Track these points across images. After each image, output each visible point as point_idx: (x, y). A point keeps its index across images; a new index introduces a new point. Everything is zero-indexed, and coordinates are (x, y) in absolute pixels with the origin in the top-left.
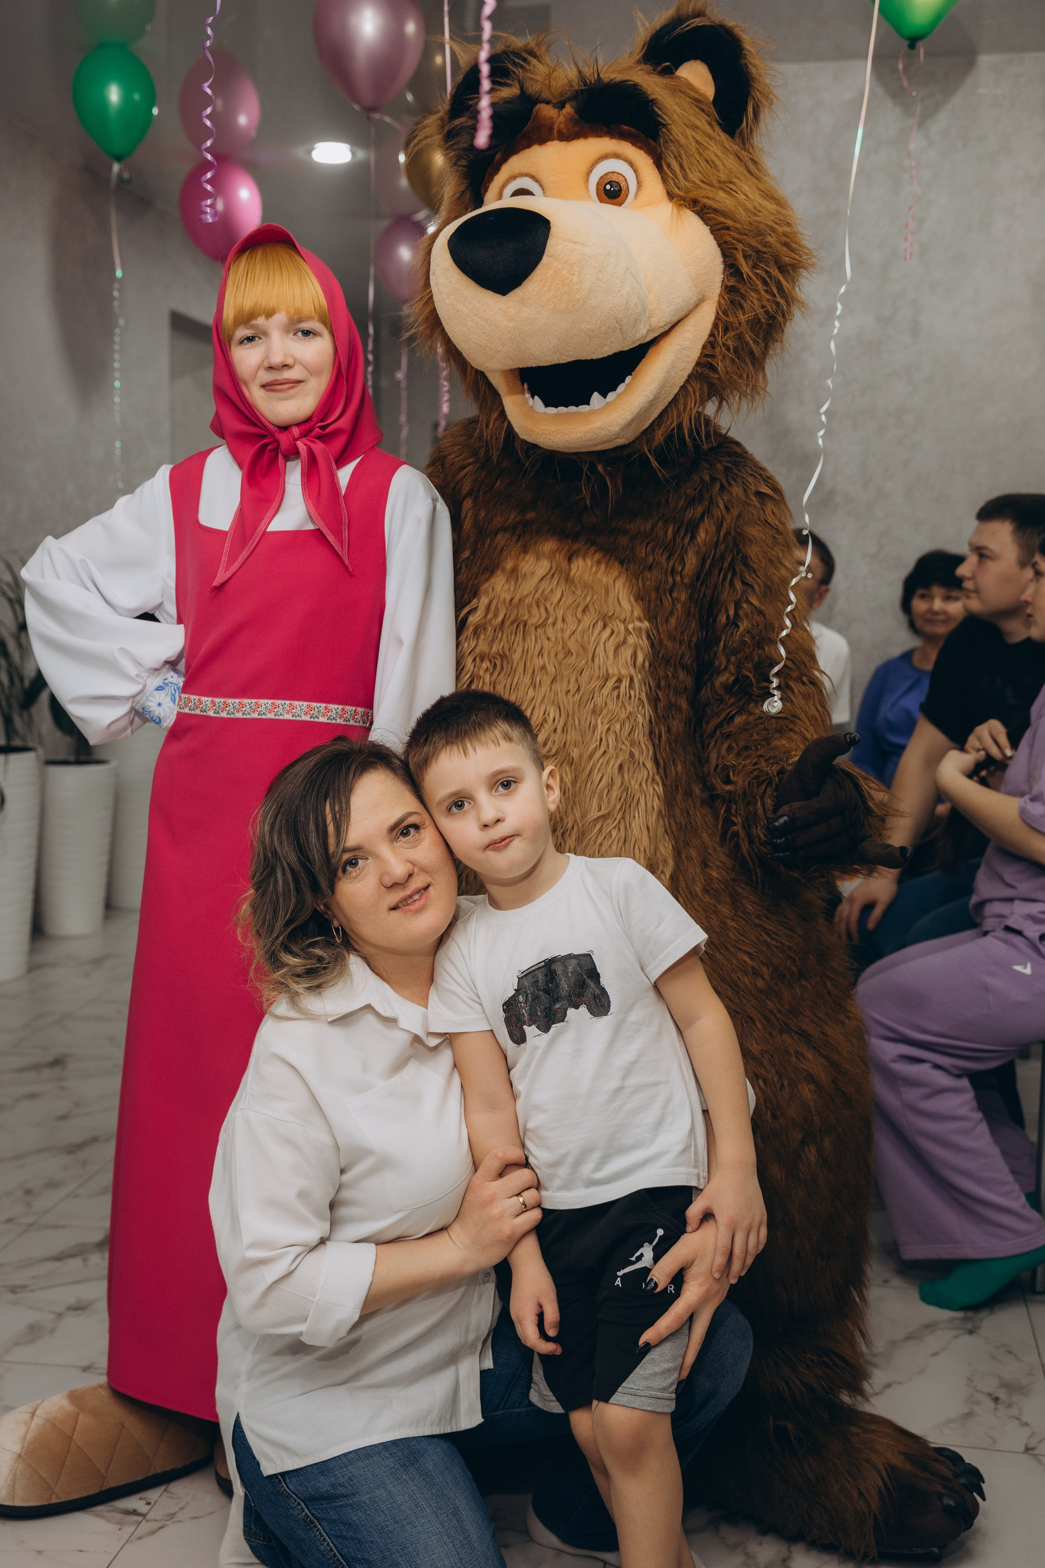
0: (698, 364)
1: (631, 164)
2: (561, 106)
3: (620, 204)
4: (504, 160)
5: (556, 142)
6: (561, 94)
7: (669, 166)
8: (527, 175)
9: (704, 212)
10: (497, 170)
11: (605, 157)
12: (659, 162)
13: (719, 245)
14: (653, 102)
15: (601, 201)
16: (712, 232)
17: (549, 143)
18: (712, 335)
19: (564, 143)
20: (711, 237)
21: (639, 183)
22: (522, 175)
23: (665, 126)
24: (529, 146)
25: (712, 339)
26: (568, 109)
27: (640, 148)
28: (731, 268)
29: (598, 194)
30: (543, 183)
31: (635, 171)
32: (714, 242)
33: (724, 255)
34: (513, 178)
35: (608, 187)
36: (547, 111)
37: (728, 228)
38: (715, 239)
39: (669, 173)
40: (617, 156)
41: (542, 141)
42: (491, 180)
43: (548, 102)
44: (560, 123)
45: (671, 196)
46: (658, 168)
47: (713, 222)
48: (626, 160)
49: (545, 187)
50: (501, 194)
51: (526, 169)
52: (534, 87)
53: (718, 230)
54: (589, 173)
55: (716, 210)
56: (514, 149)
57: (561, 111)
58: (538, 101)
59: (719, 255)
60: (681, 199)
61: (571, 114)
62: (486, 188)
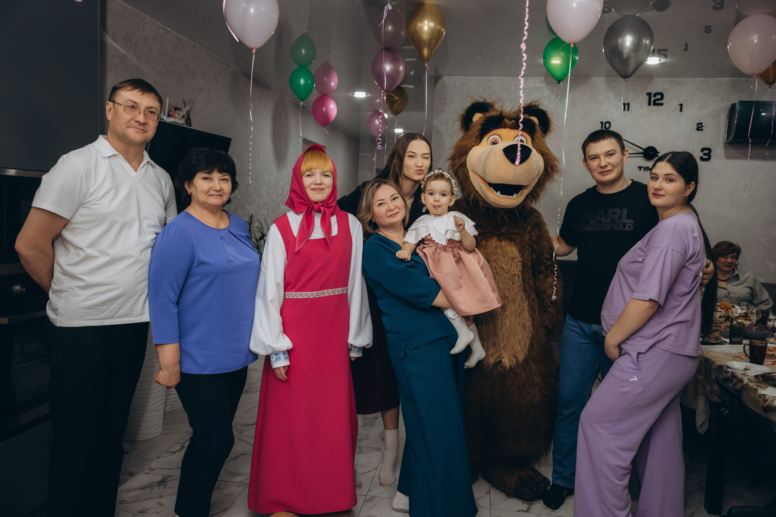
0: (532, 191)
1: (526, 139)
2: (510, 120)
4: (493, 130)
5: (508, 129)
6: (511, 118)
7: (535, 141)
10: (490, 132)
11: (519, 135)
12: (533, 139)
13: (544, 163)
17: (507, 129)
18: (536, 184)
19: (510, 130)
20: (543, 161)
23: (537, 131)
24: (501, 128)
25: (536, 185)
26: (513, 121)
27: (529, 135)
28: (546, 169)
30: (502, 138)
31: (526, 140)
32: (543, 162)
33: (545, 166)
34: (493, 135)
36: (507, 121)
37: (547, 159)
39: (535, 142)
40: (523, 136)
41: (505, 128)
42: (487, 134)
43: (507, 118)
44: (510, 125)
46: (532, 141)
47: (545, 157)
48: (525, 137)
49: (502, 139)
50: (489, 138)
51: (497, 134)
52: (504, 114)
53: (546, 159)
54: (515, 138)
55: (546, 154)
56: (497, 128)
57: (511, 122)
58: (505, 118)
59: (544, 165)
60: (538, 150)
61: (513, 123)
62: (485, 136)
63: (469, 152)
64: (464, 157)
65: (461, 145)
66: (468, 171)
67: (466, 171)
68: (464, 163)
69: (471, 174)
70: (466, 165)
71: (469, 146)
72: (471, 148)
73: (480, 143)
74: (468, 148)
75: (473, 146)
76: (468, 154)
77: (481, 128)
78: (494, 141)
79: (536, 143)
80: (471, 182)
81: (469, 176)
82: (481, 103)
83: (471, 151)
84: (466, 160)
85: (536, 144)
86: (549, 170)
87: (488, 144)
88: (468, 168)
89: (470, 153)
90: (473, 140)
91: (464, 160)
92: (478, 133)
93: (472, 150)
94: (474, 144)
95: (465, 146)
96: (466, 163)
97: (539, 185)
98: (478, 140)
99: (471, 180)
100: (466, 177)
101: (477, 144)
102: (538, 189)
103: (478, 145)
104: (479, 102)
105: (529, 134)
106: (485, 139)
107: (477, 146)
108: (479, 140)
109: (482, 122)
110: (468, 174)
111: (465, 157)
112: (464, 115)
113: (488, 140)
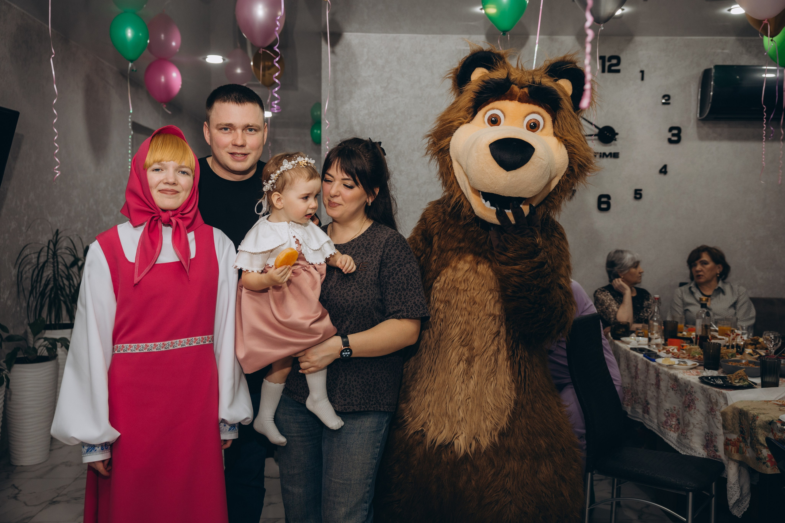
1: (544, 119)
2: (521, 87)
3: (534, 132)
5: (517, 102)
6: (525, 84)
7: (558, 123)
8: (499, 110)
9: (568, 145)
10: (488, 104)
11: (534, 113)
12: (554, 120)
13: (569, 158)
14: (561, 99)
15: (528, 129)
16: (568, 153)
17: (514, 101)
19: (520, 103)
20: (567, 155)
21: (544, 126)
22: (497, 109)
23: (562, 109)
24: (505, 100)
26: (526, 90)
27: (549, 114)
28: (570, 168)
29: (527, 126)
30: (506, 114)
31: (544, 121)
32: (567, 157)
33: (570, 162)
34: (493, 109)
35: (532, 124)
36: (516, 88)
37: (575, 153)
38: (569, 156)
40: (539, 114)
41: (511, 99)
42: (484, 106)
43: (516, 85)
44: (520, 95)
45: (555, 135)
46: (553, 122)
47: (570, 149)
48: (542, 116)
49: (506, 116)
50: (486, 113)
51: (500, 108)
52: (512, 78)
53: (571, 153)
54: (525, 117)
55: (573, 146)
56: (499, 99)
57: (522, 90)
58: (513, 83)
59: (568, 162)
60: (561, 138)
61: (525, 92)
62: (480, 109)
63: (455, 132)
64: (447, 137)
65: (447, 120)
66: (451, 160)
67: (448, 160)
68: (446, 149)
69: (455, 165)
70: (449, 152)
71: (456, 123)
72: (458, 128)
73: (472, 120)
74: (453, 126)
75: (461, 124)
76: (452, 135)
77: (474, 97)
78: (493, 119)
79: (559, 126)
80: (455, 177)
81: (452, 168)
82: (486, 52)
83: (457, 131)
84: (449, 145)
85: (559, 128)
86: (576, 169)
87: (484, 122)
88: (451, 156)
89: (455, 134)
90: (462, 113)
91: (447, 143)
92: (470, 104)
93: (459, 129)
94: (463, 120)
95: (451, 122)
96: (449, 149)
97: (558, 191)
98: (469, 114)
99: (455, 174)
100: (448, 169)
101: (467, 120)
102: (556, 197)
103: (469, 122)
104: (483, 49)
105: (548, 111)
106: (480, 114)
107: (468, 125)
108: (471, 115)
109: (477, 87)
110: (451, 166)
111: (449, 138)
112: (457, 69)
113: (484, 116)
